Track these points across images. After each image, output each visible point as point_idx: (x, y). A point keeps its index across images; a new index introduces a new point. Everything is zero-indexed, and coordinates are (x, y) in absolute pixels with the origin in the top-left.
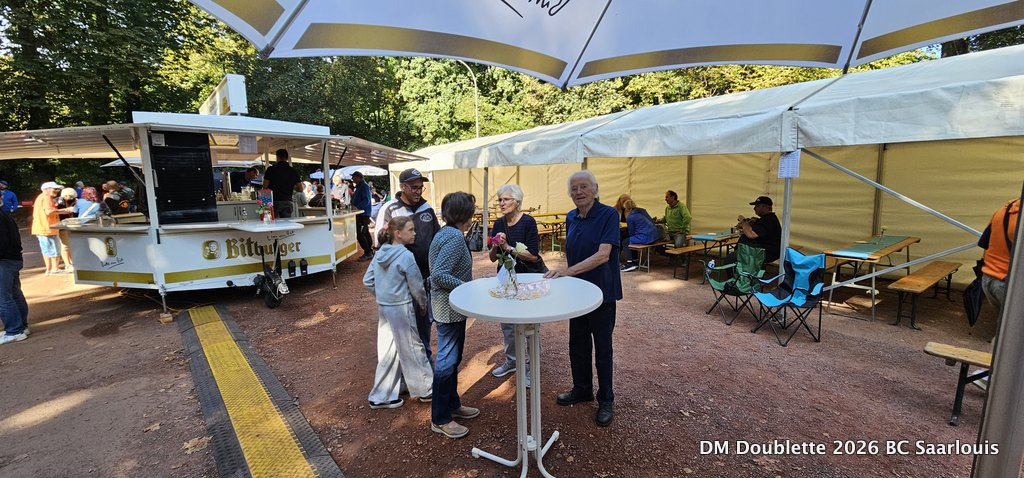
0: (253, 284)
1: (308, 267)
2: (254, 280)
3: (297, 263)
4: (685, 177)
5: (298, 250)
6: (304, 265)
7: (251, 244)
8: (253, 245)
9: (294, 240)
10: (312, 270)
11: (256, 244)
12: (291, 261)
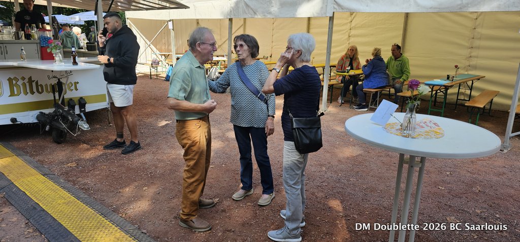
0: (36, 121)
1: (86, 105)
2: (38, 118)
3: (76, 101)
4: (401, 32)
5: (76, 89)
6: (82, 103)
7: (32, 82)
8: (34, 84)
9: (72, 79)
10: (89, 108)
11: (37, 83)
12: (71, 99)
